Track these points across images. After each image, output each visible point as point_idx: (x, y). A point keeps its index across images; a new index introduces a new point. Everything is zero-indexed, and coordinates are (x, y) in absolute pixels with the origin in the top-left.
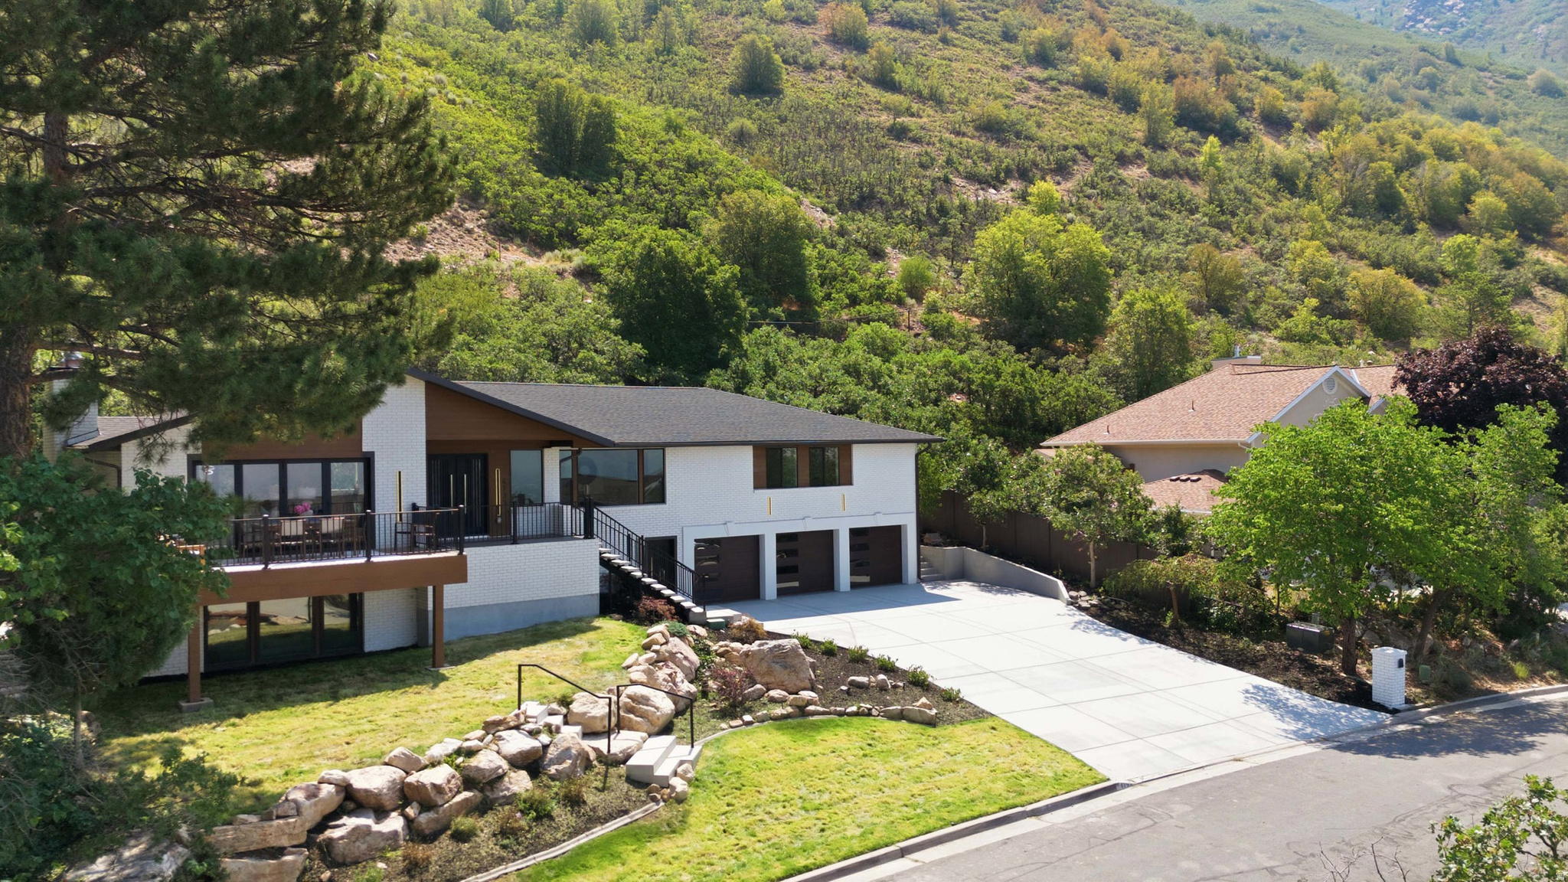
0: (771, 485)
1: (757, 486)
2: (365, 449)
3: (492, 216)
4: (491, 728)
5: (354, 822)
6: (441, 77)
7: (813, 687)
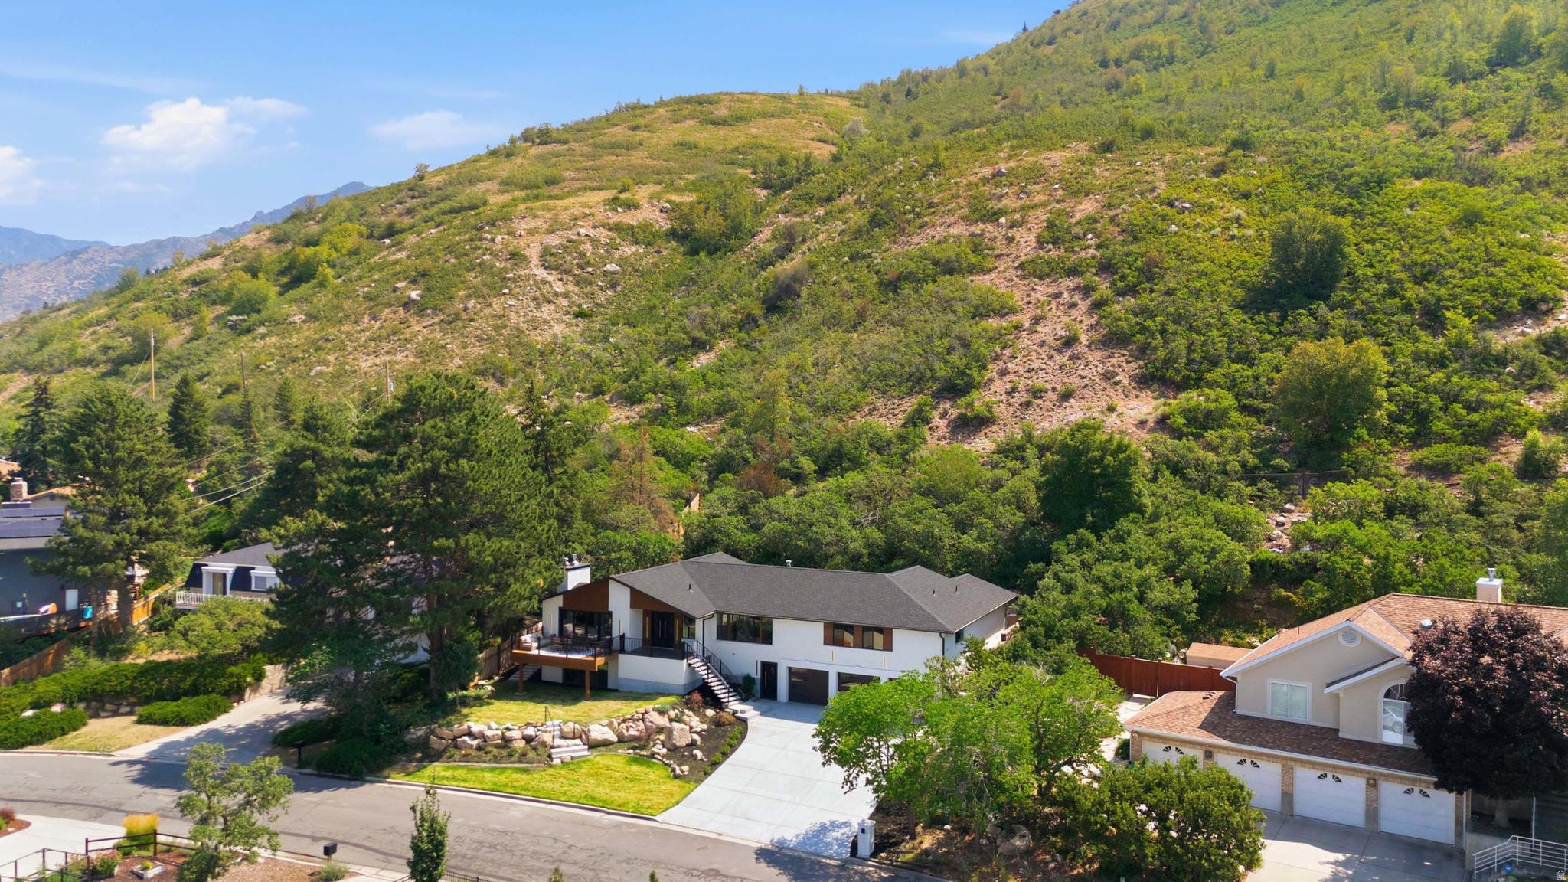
1: (826, 643)
2: (609, 610)
4: (528, 724)
5: (465, 738)
6: (1241, 212)
7: (673, 749)
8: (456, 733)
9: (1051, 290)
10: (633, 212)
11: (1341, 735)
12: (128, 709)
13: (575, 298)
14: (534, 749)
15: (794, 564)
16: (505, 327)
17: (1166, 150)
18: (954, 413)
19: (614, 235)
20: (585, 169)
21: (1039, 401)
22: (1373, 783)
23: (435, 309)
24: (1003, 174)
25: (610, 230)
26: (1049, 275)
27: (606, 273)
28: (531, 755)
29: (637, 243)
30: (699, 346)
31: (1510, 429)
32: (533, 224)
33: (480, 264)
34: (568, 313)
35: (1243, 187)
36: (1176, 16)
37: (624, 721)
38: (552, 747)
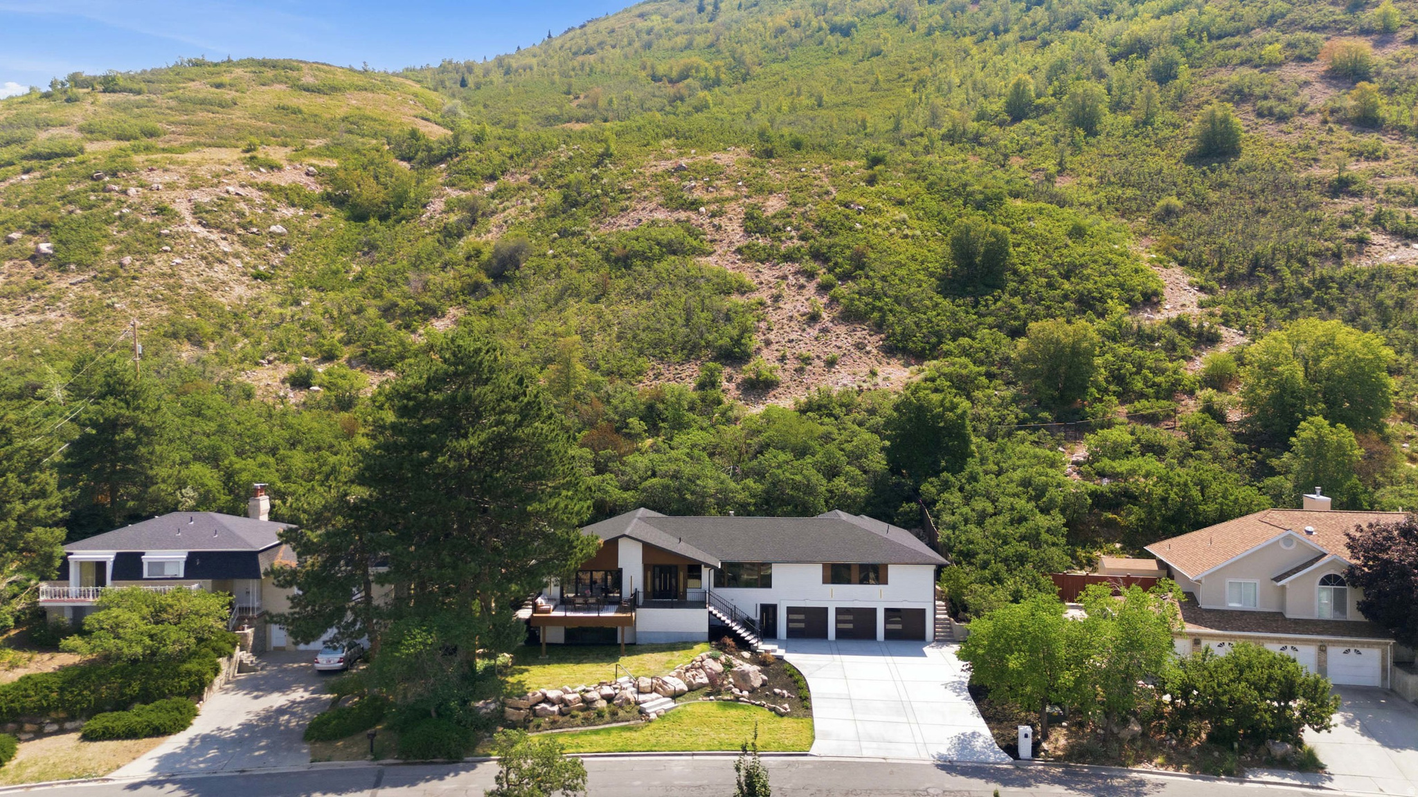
0: (833, 582)
1: (825, 582)
2: (619, 567)
3: (887, 337)
4: (601, 684)
5: (543, 705)
6: (905, 215)
7: (753, 691)
8: (532, 701)
9: (777, 273)
10: (276, 173)
11: (1288, 616)
12: (55, 727)
13: (247, 259)
14: (621, 706)
15: (737, 514)
16: (181, 287)
17: (817, 158)
18: (739, 378)
19: (267, 195)
20: (181, 123)
21: (809, 367)
22: (1322, 649)
23: (79, 264)
24: (685, 169)
25: (260, 190)
26: (767, 260)
27: (272, 235)
28: (620, 713)
29: (293, 205)
30: (431, 312)
31: (1180, 388)
32: (168, 178)
33: (120, 218)
34: (245, 274)
35: (898, 197)
36: (702, 45)
37: (687, 670)
38: (637, 703)
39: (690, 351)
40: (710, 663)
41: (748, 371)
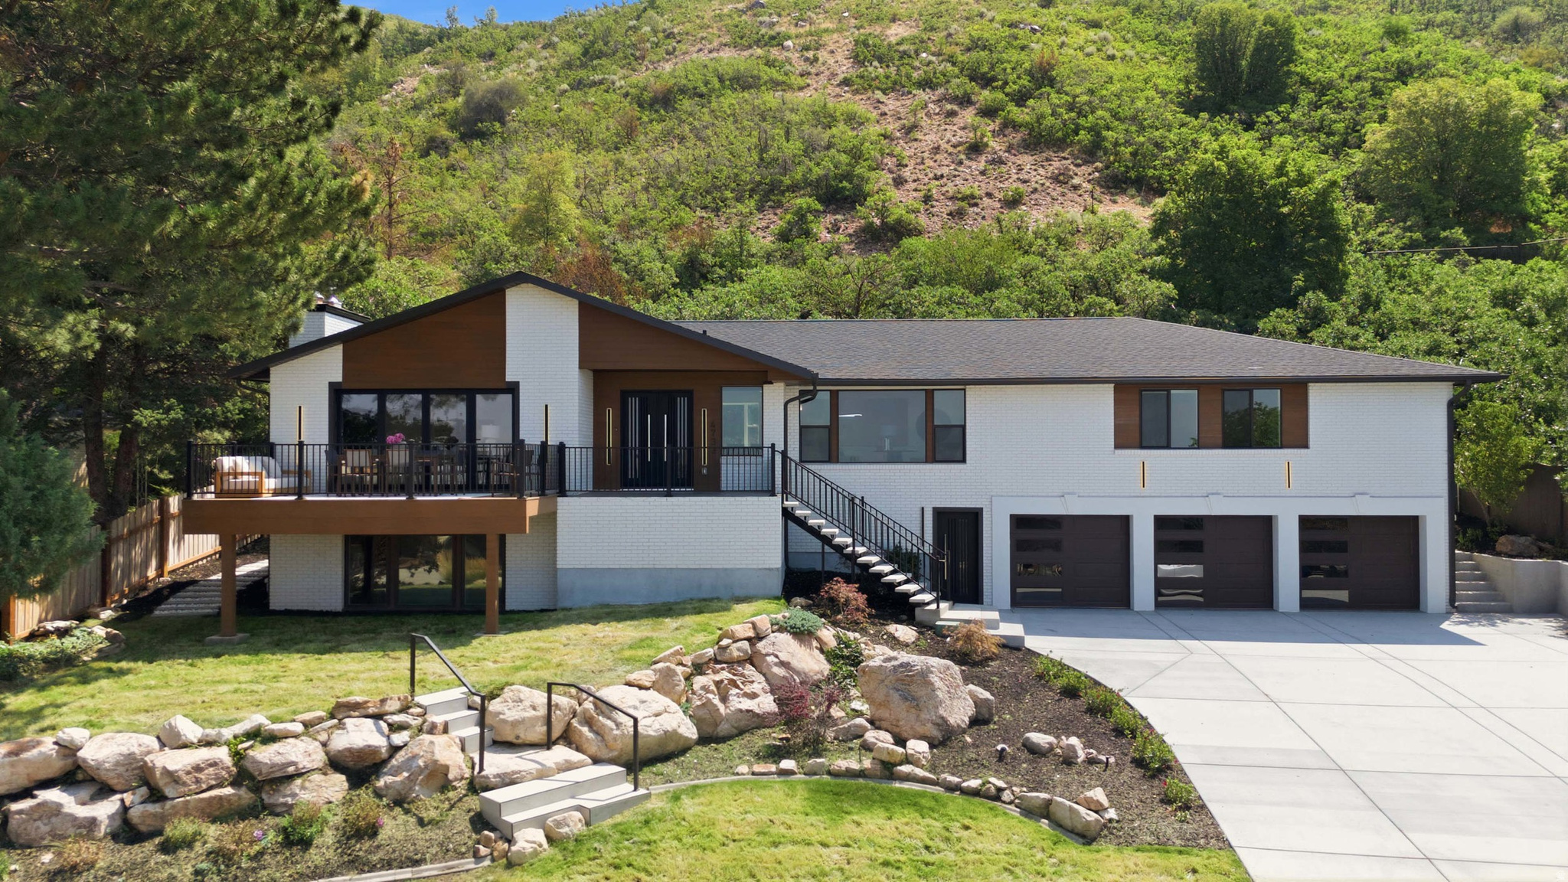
0: (1147, 444)
1: (1121, 444)
2: (509, 378)
3: (1107, 167)
4: (342, 711)
5: (53, 795)
7: (944, 739)
9: (909, 103)
14: (400, 801)
18: (850, 227)
21: (974, 209)
24: (763, 6)
26: (892, 89)
28: (394, 827)
37: (699, 669)
38: (476, 786)
39: (769, 194)
40: (785, 646)
41: (867, 214)
